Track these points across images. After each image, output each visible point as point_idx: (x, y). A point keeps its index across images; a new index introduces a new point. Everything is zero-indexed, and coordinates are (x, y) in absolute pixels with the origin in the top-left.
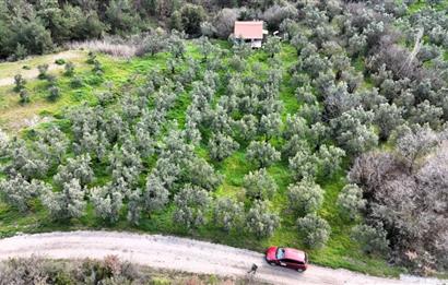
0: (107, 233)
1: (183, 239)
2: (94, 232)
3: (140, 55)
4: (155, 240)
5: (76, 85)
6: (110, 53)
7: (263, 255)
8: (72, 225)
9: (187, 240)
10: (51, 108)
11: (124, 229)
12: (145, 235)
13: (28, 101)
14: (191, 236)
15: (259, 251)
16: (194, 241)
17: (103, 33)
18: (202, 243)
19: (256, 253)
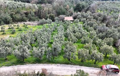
0: (39, 64)
1: (68, 65)
2: (33, 64)
3: (38, 25)
4: (58, 66)
5: (20, 30)
6: (30, 24)
7: (100, 69)
8: (25, 63)
9: (70, 65)
10: (12, 35)
11: (45, 63)
12: (53, 65)
13: (5, 34)
14: (71, 64)
15: (98, 68)
16: (72, 66)
17: (27, 21)
18: (76, 66)
19: (97, 68)
